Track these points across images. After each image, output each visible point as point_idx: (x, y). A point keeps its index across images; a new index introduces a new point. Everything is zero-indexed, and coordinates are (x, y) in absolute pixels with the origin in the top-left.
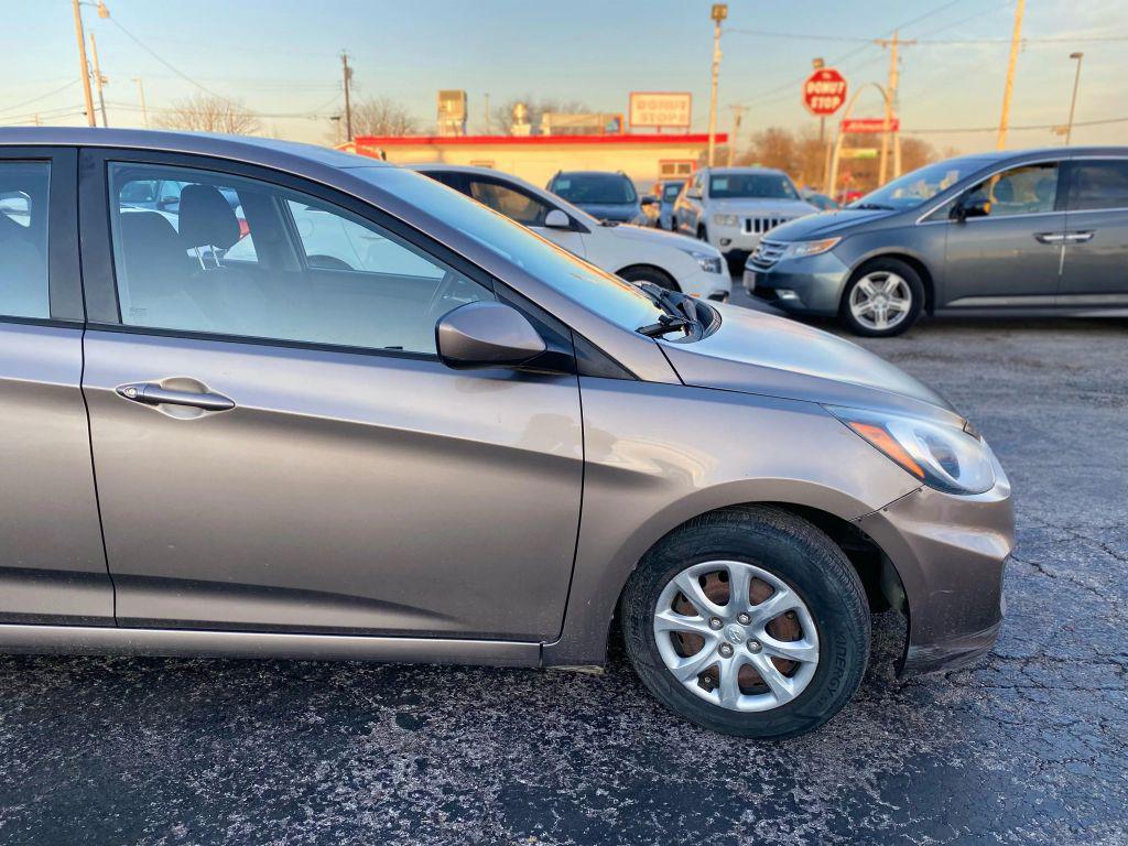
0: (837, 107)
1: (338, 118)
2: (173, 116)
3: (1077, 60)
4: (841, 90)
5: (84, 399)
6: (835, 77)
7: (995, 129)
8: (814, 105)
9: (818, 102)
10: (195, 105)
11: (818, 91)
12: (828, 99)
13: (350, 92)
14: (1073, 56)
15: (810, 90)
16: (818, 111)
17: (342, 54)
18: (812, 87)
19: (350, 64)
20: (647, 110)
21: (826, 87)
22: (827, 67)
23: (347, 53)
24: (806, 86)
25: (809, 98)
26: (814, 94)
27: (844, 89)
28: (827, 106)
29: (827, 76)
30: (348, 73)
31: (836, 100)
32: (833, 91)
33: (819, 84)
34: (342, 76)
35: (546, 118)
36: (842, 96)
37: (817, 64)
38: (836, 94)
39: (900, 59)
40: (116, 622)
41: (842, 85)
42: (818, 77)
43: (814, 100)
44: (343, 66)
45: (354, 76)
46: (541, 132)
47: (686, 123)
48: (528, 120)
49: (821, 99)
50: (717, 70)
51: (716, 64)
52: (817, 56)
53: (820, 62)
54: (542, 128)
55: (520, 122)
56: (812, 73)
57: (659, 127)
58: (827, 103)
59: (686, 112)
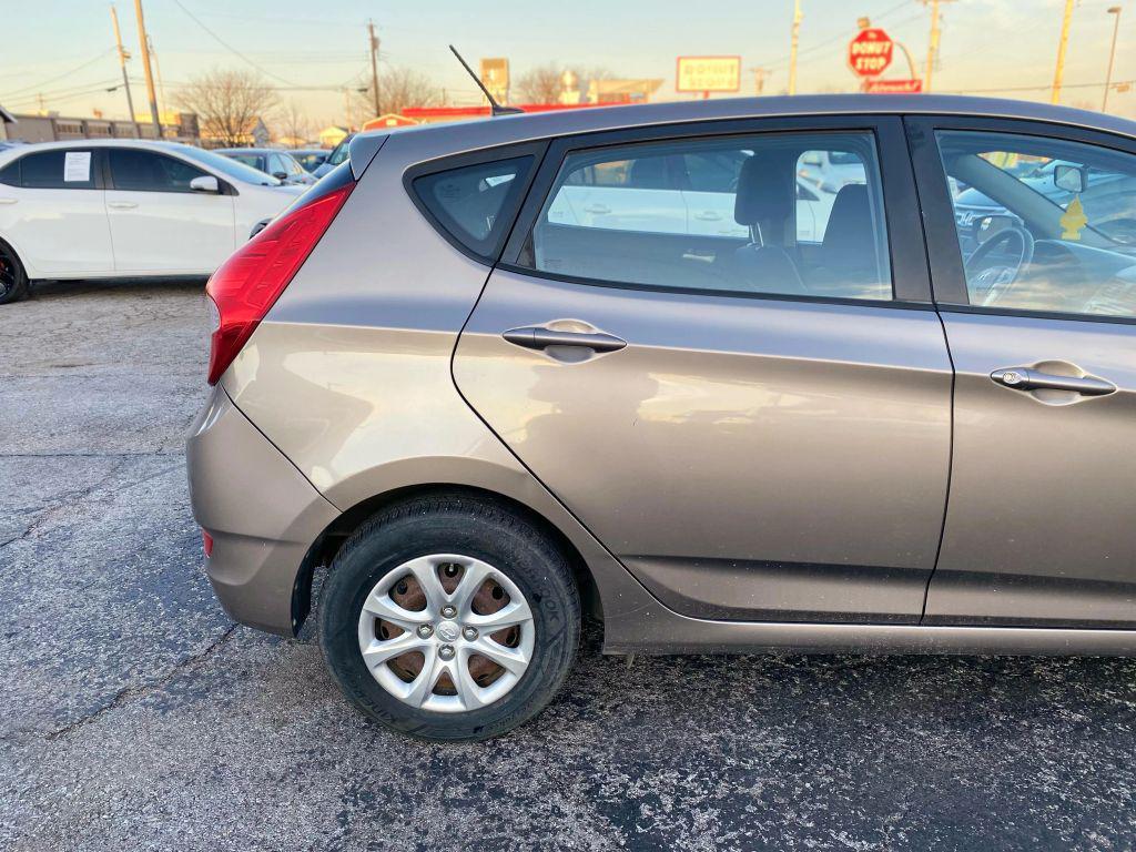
0: (883, 68)
1: (366, 90)
2: (190, 91)
3: (1115, 15)
4: (886, 51)
5: (951, 385)
6: (881, 36)
7: (1049, 87)
8: (859, 66)
9: (863, 64)
10: (212, 79)
11: (863, 52)
12: (874, 60)
13: (378, 63)
14: (1111, 11)
15: (855, 52)
16: (863, 72)
17: (369, 23)
18: (858, 48)
19: (377, 33)
20: (695, 76)
21: (872, 47)
22: (874, 26)
23: (374, 23)
24: (851, 48)
25: (854, 59)
26: (859, 55)
27: (890, 50)
28: (873, 67)
29: (872, 35)
30: (375, 43)
31: (882, 61)
32: (878, 51)
33: (864, 44)
34: (369, 47)
35: (592, 87)
36: (888, 56)
37: (861, 24)
38: (882, 55)
39: (941, 17)
40: (922, 620)
41: (887, 44)
42: (863, 38)
43: (859, 61)
44: (369, 36)
45: (381, 47)
46: (589, 99)
47: (735, 87)
48: (575, 87)
49: (867, 61)
50: (796, 31)
51: (796, 25)
52: (863, 16)
53: (866, 21)
54: (589, 95)
55: (569, 89)
56: (857, 32)
57: (707, 93)
58: (872, 64)
59: (735, 76)
